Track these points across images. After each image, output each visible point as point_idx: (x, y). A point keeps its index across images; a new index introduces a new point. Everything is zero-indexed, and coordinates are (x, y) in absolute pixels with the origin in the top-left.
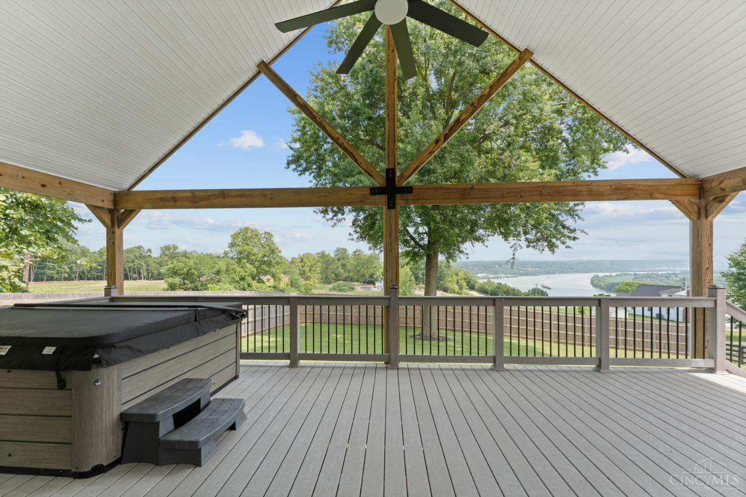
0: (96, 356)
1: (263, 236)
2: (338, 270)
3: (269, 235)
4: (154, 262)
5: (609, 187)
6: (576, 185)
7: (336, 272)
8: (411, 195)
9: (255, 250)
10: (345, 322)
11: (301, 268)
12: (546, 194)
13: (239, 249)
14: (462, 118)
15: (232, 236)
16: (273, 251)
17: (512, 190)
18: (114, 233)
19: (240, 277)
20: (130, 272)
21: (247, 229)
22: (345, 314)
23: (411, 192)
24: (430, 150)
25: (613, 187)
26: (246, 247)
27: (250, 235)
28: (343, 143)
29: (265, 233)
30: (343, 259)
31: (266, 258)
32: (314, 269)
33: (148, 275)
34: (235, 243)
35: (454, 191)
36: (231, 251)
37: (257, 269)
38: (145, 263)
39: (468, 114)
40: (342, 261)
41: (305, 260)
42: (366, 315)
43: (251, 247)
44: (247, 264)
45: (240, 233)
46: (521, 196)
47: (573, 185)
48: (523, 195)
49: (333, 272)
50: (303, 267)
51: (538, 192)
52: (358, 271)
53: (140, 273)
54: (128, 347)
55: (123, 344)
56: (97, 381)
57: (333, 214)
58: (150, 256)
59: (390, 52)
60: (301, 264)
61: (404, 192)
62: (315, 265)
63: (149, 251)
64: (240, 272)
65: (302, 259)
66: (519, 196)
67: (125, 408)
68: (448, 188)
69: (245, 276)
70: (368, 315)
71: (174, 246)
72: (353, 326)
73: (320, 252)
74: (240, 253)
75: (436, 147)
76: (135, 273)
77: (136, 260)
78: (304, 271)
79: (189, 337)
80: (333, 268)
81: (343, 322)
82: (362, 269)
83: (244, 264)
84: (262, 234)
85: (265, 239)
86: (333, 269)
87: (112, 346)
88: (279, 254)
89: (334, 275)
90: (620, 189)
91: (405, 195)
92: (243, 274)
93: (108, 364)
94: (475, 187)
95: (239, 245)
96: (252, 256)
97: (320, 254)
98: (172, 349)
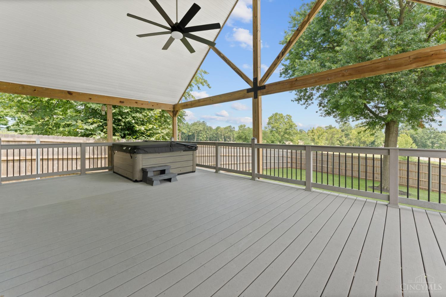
0: (135, 151)
1: (286, 117)
2: (342, 138)
3: (289, 117)
4: (236, 133)
5: (408, 58)
6: (373, 63)
7: (341, 140)
8: (265, 90)
9: (281, 126)
10: (323, 171)
11: (312, 136)
12: (347, 75)
13: (272, 125)
14: (291, 40)
15: (269, 118)
16: (291, 126)
17: (322, 77)
18: (174, 119)
19: (272, 141)
20: (227, 138)
21: (276, 114)
22: (323, 166)
23: (265, 88)
24: (275, 63)
25: (412, 57)
26: (276, 124)
27: (278, 117)
28: (237, 70)
29: (287, 115)
30: (347, 130)
31: (287, 131)
32: (321, 137)
33: (233, 139)
34: (270, 122)
35: (286, 84)
36: (268, 127)
37: (282, 136)
38: (232, 134)
39: (295, 36)
40: (346, 131)
41: (315, 131)
42: (339, 168)
43: (279, 124)
44: (276, 134)
45: (273, 117)
46: (328, 79)
47: (371, 63)
48: (329, 79)
49: (338, 140)
50: (313, 136)
51: (341, 75)
52: (360, 139)
53: (230, 139)
54: (144, 150)
55: (142, 149)
56: (136, 157)
57: (305, 101)
58: (234, 130)
59: (255, 18)
60: (312, 134)
61: (261, 89)
62: (322, 134)
63: (234, 128)
64: (271, 138)
65: (313, 131)
66: (327, 79)
67: (144, 167)
68: (283, 83)
69: (274, 140)
70: (340, 168)
71: (244, 125)
72: (329, 175)
73: (328, 126)
74: (273, 127)
75: (278, 60)
76: (228, 138)
77: (229, 133)
78: (314, 139)
79: (166, 152)
80: (338, 136)
81: (321, 171)
82: (363, 138)
83: (274, 134)
84: (285, 117)
85: (287, 119)
86: (338, 138)
87: (139, 149)
88: (296, 128)
89: (338, 142)
90: (420, 58)
91: (262, 90)
92: (273, 139)
93: (138, 153)
94: (298, 79)
95: (272, 123)
96: (279, 129)
97: (328, 127)
98: (160, 154)
